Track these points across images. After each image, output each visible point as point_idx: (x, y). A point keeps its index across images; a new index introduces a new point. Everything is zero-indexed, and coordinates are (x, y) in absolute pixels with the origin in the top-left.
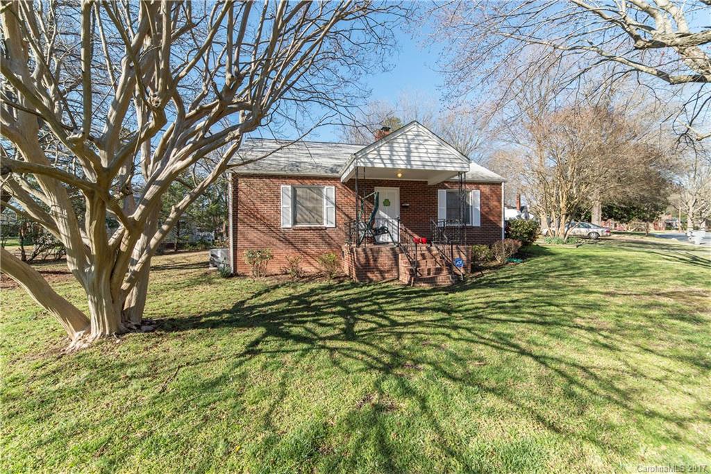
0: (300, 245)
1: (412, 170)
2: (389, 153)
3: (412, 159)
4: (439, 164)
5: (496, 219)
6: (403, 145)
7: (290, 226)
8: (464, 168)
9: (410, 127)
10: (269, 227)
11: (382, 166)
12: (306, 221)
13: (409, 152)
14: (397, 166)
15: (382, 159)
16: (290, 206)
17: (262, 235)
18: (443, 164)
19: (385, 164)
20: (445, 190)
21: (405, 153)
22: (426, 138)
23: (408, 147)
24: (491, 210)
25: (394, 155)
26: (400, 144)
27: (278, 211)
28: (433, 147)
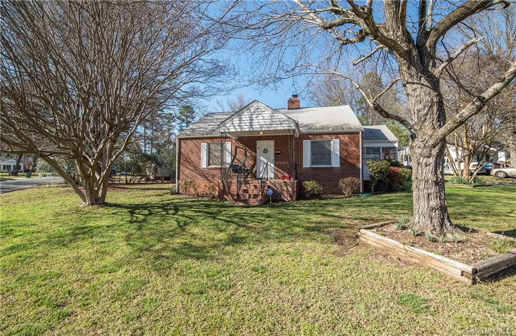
0: (210, 178)
1: (253, 132)
2: (239, 122)
3: (254, 124)
4: (272, 126)
5: (355, 161)
6: (248, 116)
7: (205, 167)
8: (291, 126)
9: (252, 105)
10: (195, 167)
11: (234, 130)
12: (215, 164)
13: (251, 120)
14: (244, 130)
15: (234, 126)
16: (206, 155)
17: (191, 172)
18: (275, 126)
19: (236, 129)
20: (309, 141)
21: (249, 121)
22: (263, 110)
23: (251, 117)
24: (349, 154)
25: (242, 123)
26: (246, 116)
27: (200, 158)
28: (268, 115)
